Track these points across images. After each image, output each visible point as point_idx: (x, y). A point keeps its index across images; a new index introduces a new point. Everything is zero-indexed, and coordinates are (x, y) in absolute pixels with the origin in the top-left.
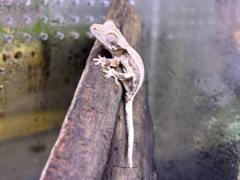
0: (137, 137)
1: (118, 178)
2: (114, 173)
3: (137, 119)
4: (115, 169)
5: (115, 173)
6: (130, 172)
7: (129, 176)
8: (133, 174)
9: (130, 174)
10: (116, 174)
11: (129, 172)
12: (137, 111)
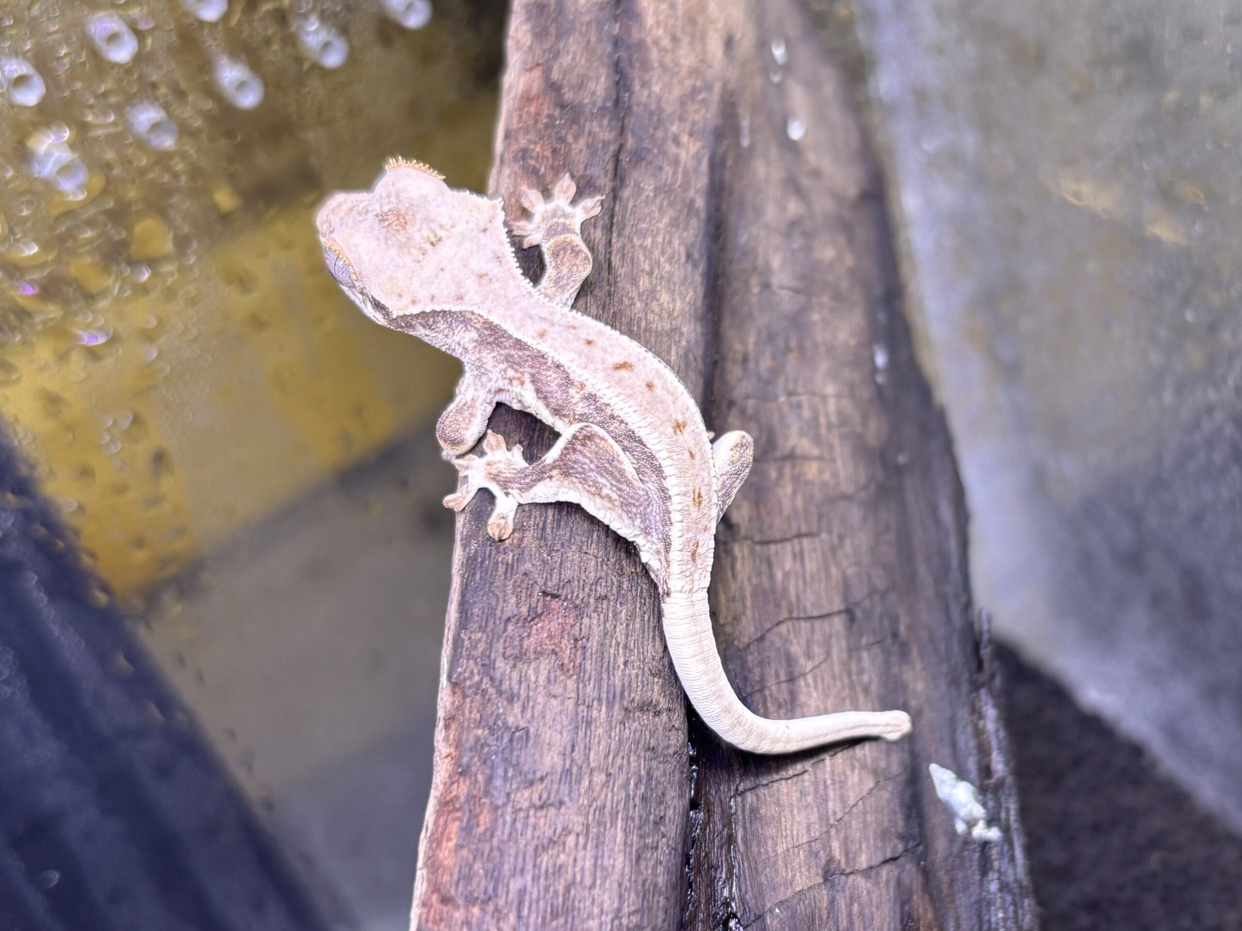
0: (851, 571)
1: (770, 842)
2: (745, 829)
3: (835, 475)
4: (747, 807)
5: (748, 825)
6: (829, 782)
7: (830, 805)
8: (850, 783)
9: (831, 793)
10: (757, 825)
11: (825, 782)
12: (830, 426)
